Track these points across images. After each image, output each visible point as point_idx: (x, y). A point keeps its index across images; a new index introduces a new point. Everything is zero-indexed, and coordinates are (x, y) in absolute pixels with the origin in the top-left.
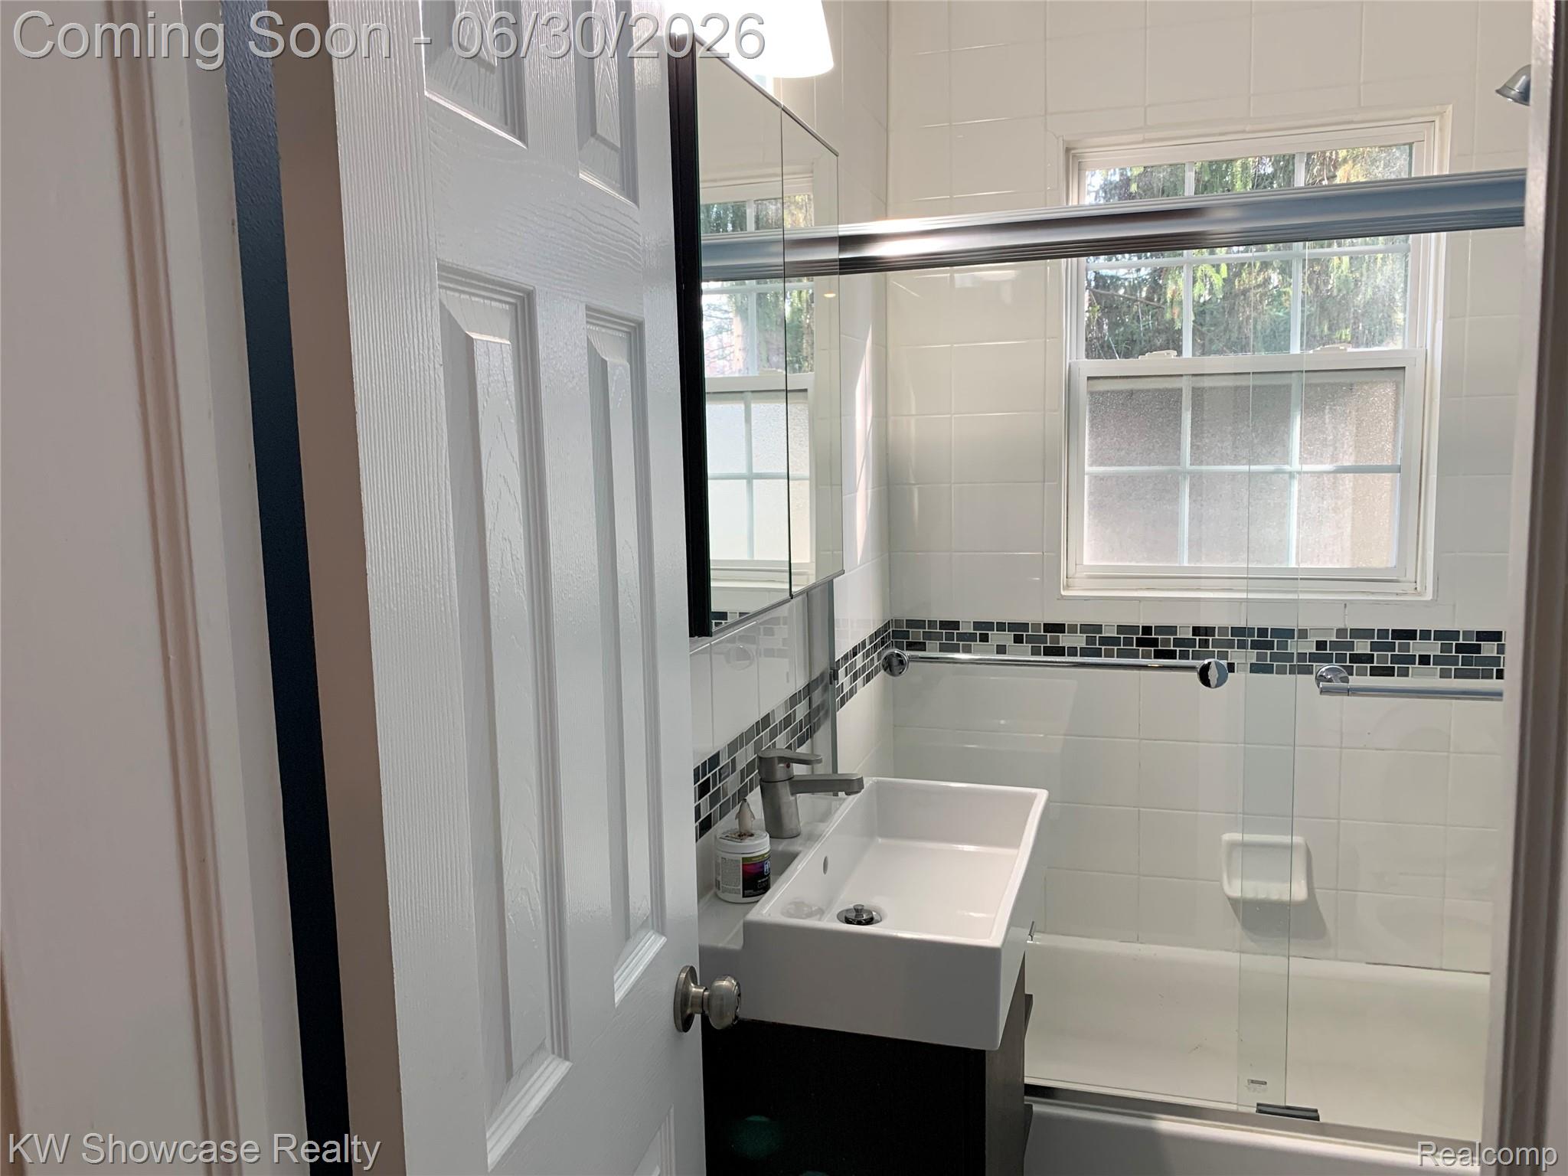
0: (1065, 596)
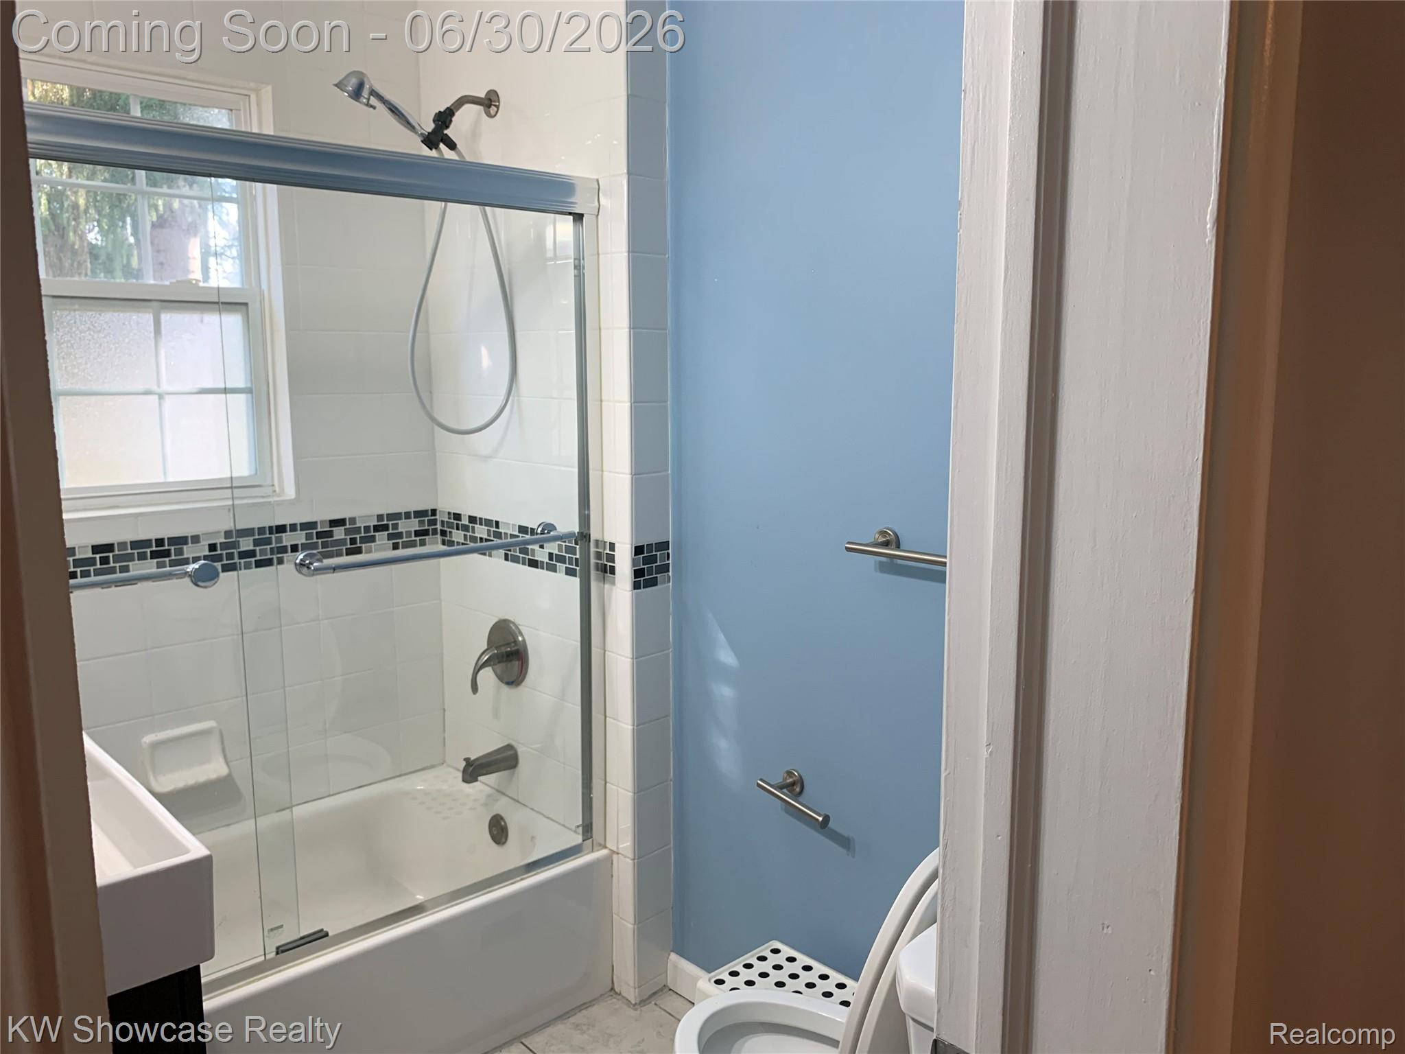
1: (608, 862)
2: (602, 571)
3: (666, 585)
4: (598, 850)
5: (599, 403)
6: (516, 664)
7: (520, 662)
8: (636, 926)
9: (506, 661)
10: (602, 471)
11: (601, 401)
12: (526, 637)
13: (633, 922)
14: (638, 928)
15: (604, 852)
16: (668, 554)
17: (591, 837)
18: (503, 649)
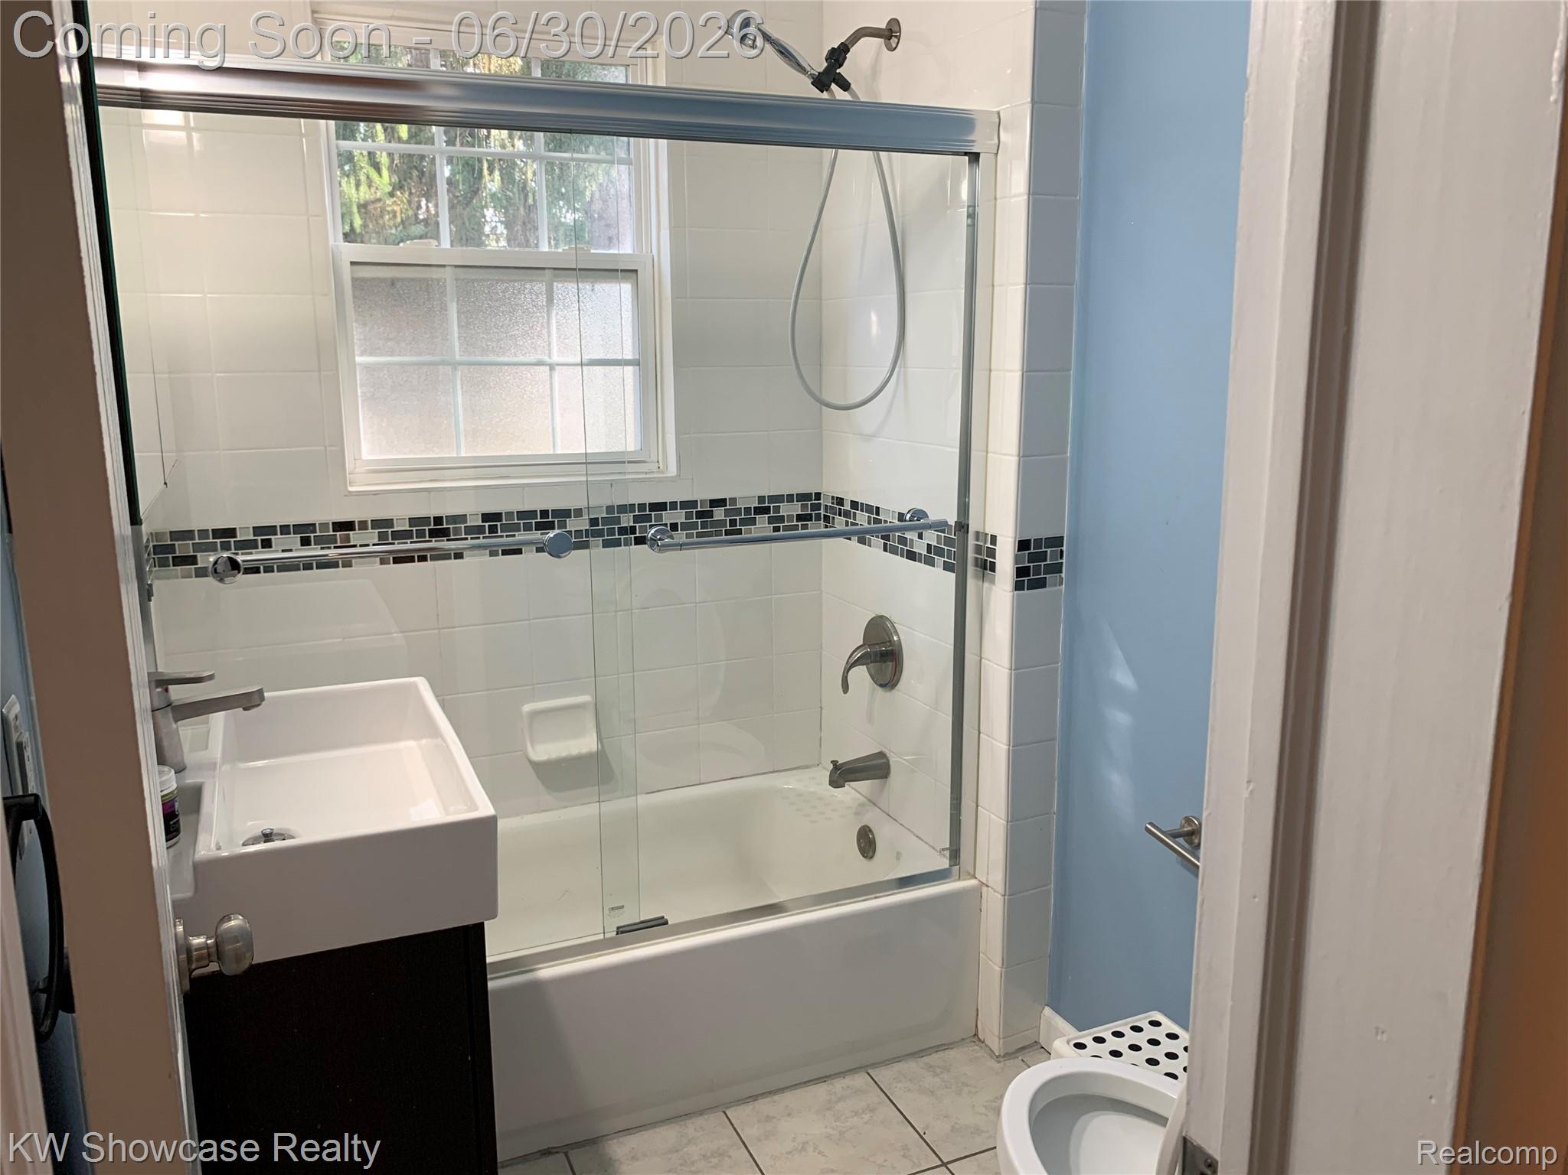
0: (352, 492)
1: (976, 893)
2: (981, 567)
3: (1058, 587)
4: (964, 880)
5: (988, 372)
6: (890, 665)
7: (894, 663)
8: (1004, 970)
9: (880, 661)
10: (987, 452)
11: (990, 370)
12: (902, 638)
13: (1000, 964)
14: (1006, 972)
15: (973, 882)
16: (1062, 551)
17: (959, 864)
18: (877, 648)
